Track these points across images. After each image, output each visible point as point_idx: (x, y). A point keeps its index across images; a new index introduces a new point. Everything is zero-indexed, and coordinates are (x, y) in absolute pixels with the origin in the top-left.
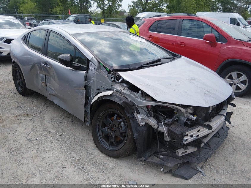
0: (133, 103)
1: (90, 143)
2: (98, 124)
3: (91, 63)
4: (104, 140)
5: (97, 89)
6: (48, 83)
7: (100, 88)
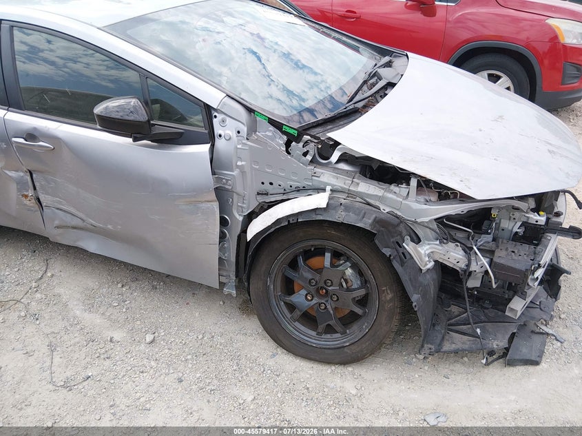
0: (397, 217)
1: (250, 340)
2: (272, 287)
3: (220, 117)
4: (297, 324)
5: (258, 194)
6: (47, 194)
7: (267, 187)
